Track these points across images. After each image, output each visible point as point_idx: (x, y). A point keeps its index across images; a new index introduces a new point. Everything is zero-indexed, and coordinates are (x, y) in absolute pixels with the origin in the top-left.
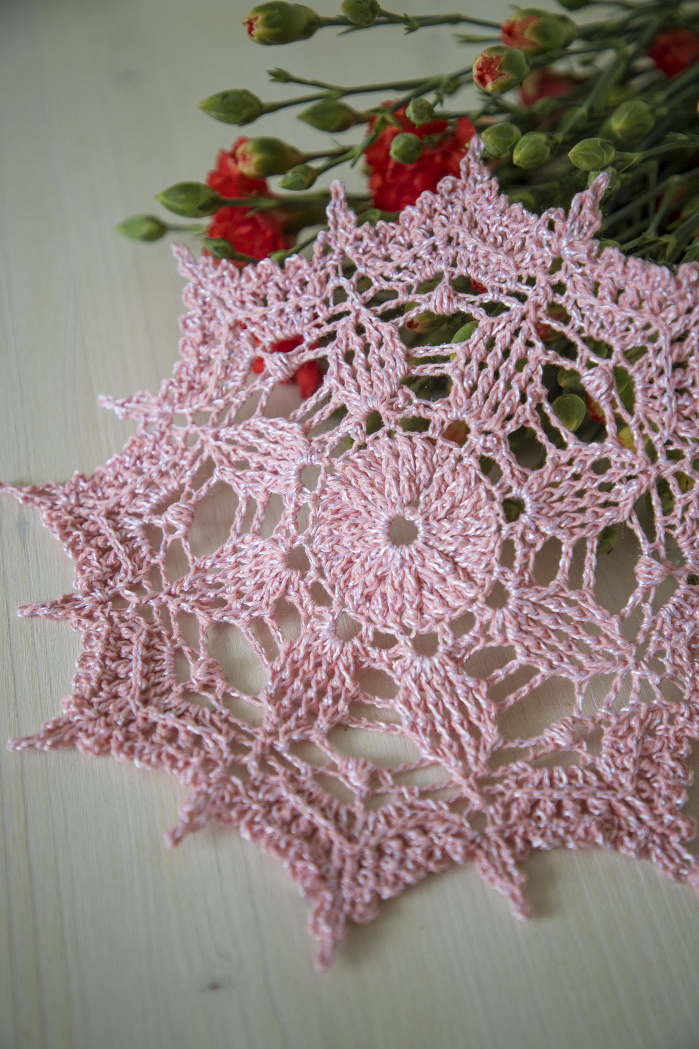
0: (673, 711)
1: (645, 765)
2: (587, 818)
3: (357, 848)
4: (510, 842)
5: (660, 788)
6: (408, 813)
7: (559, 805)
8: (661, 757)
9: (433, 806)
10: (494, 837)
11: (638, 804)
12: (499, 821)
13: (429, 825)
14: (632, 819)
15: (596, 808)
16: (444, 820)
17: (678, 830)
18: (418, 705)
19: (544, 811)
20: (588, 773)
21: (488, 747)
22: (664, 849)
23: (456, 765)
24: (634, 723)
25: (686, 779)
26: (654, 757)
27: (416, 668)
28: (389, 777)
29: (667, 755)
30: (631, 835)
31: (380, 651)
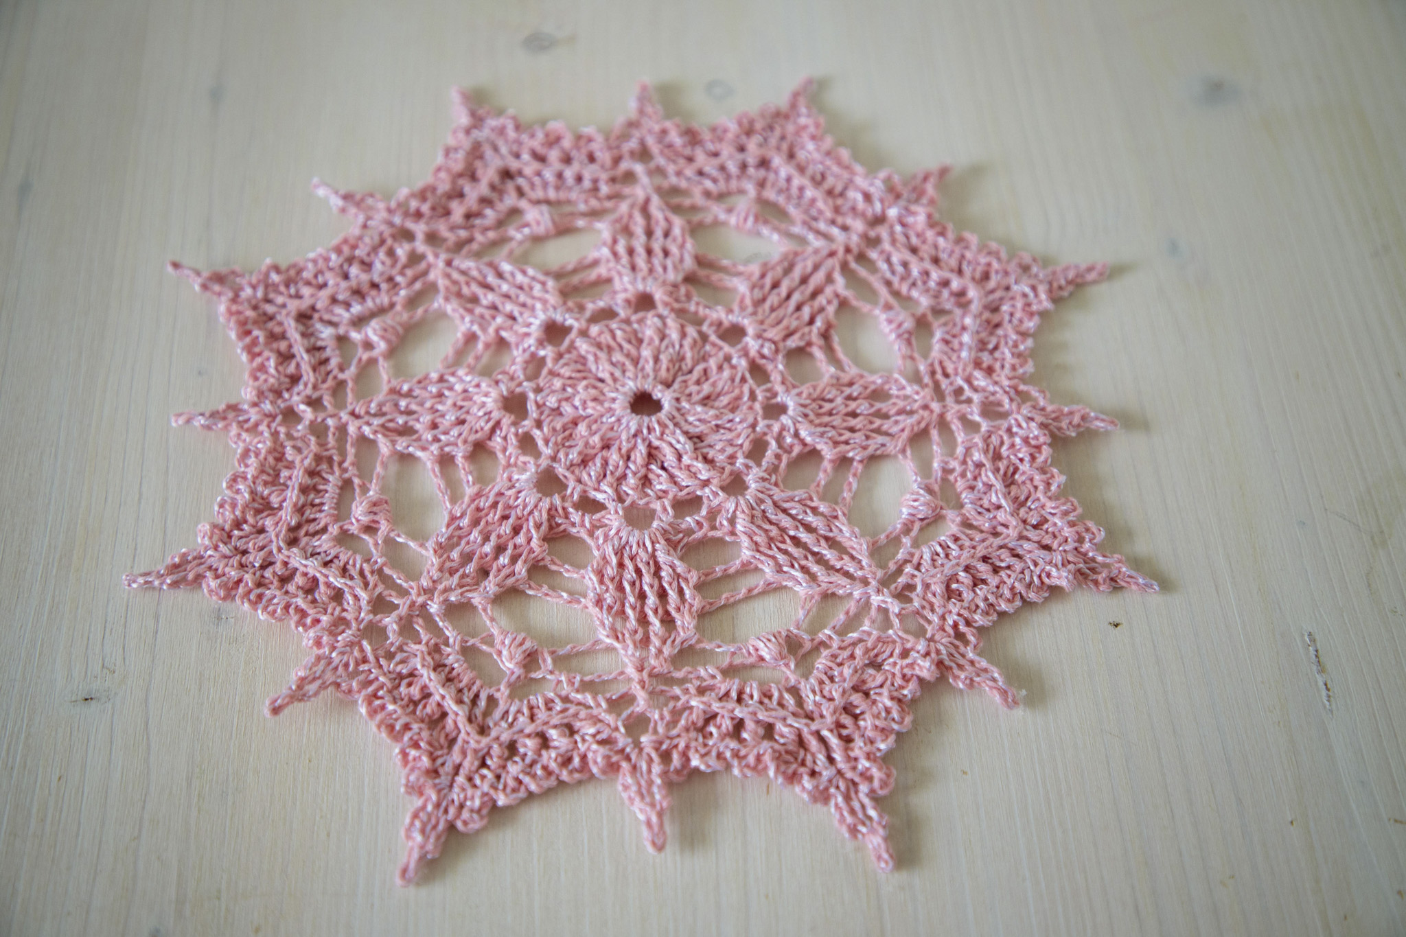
0: (909, 646)
1: (856, 698)
2: (766, 744)
3: (485, 741)
4: (666, 757)
5: (866, 728)
6: (559, 706)
7: (739, 725)
8: (879, 694)
9: (592, 703)
10: (649, 750)
11: (834, 741)
12: (661, 730)
13: (577, 725)
14: (821, 757)
15: (782, 736)
16: (597, 720)
17: (870, 779)
18: (612, 579)
19: (719, 727)
20: (786, 696)
21: (678, 641)
22: (847, 798)
23: (633, 655)
24: (858, 652)
25: (901, 723)
26: (872, 692)
27: (621, 538)
28: (549, 660)
29: (885, 691)
30: (813, 774)
31: (583, 515)
